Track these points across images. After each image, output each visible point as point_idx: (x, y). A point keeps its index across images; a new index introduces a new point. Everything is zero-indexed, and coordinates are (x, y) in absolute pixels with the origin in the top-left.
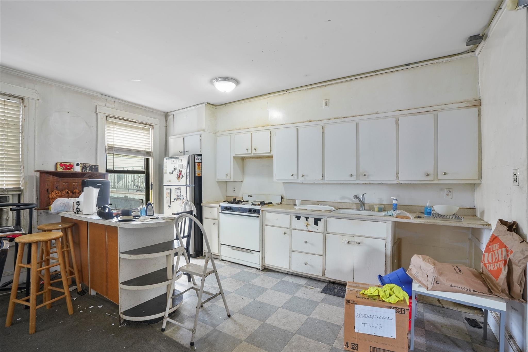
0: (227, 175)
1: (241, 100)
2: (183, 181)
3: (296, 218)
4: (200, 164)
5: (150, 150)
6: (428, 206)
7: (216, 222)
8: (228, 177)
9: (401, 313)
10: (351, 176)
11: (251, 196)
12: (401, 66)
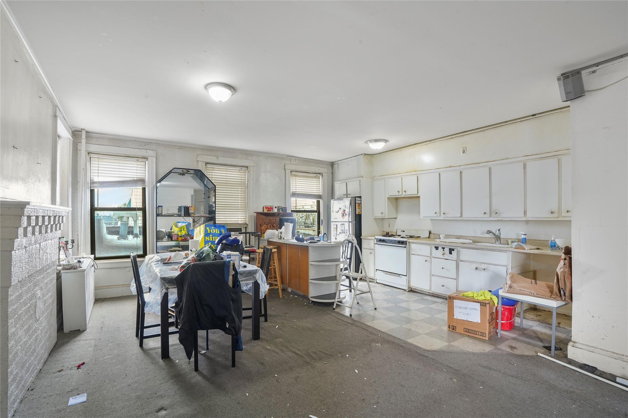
0: (382, 213)
1: (392, 150)
2: (346, 218)
3: (435, 249)
4: (360, 204)
5: (321, 194)
6: (553, 240)
7: (372, 251)
8: (383, 215)
9: (484, 306)
10: (485, 213)
11: (404, 231)
12: (528, 116)
